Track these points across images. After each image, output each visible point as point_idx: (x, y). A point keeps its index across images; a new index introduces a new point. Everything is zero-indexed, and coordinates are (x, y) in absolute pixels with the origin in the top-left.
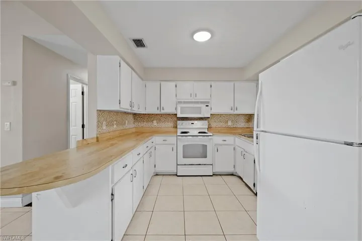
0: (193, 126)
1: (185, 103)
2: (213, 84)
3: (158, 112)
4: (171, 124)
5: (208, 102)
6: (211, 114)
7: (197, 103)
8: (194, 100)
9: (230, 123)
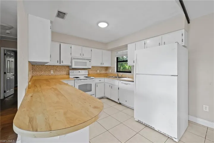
0: (79, 73)
1: (77, 59)
2: (93, 49)
3: (58, 64)
4: (65, 73)
5: (90, 60)
6: (92, 67)
7: (85, 59)
8: (82, 58)
9: (98, 72)
